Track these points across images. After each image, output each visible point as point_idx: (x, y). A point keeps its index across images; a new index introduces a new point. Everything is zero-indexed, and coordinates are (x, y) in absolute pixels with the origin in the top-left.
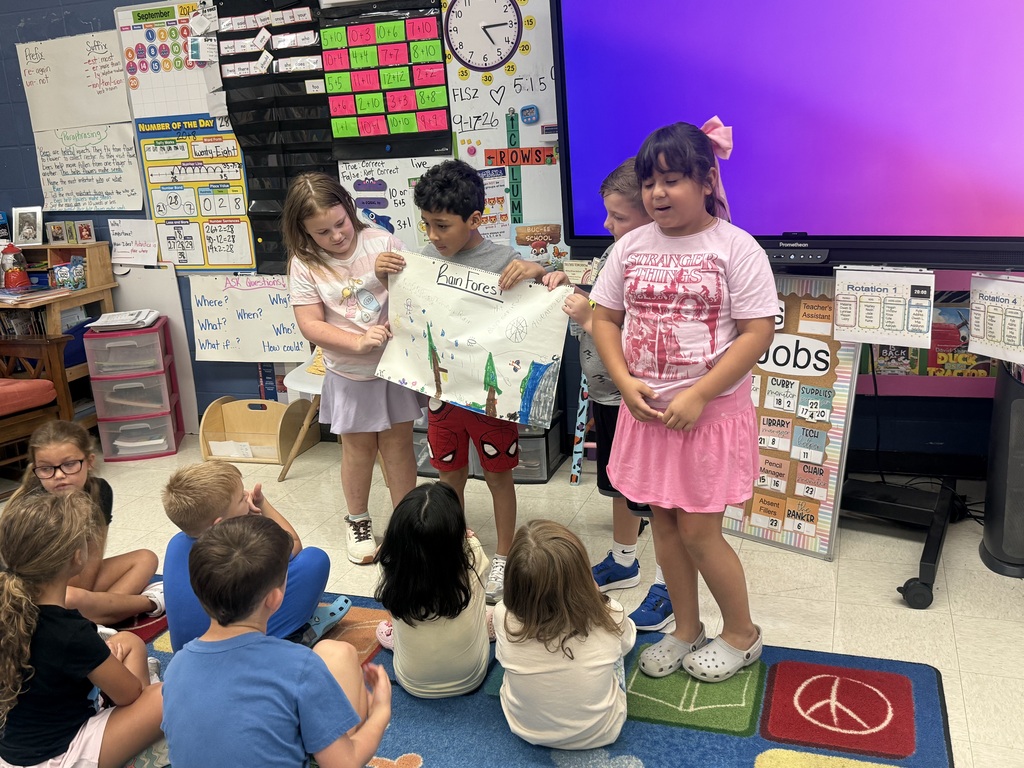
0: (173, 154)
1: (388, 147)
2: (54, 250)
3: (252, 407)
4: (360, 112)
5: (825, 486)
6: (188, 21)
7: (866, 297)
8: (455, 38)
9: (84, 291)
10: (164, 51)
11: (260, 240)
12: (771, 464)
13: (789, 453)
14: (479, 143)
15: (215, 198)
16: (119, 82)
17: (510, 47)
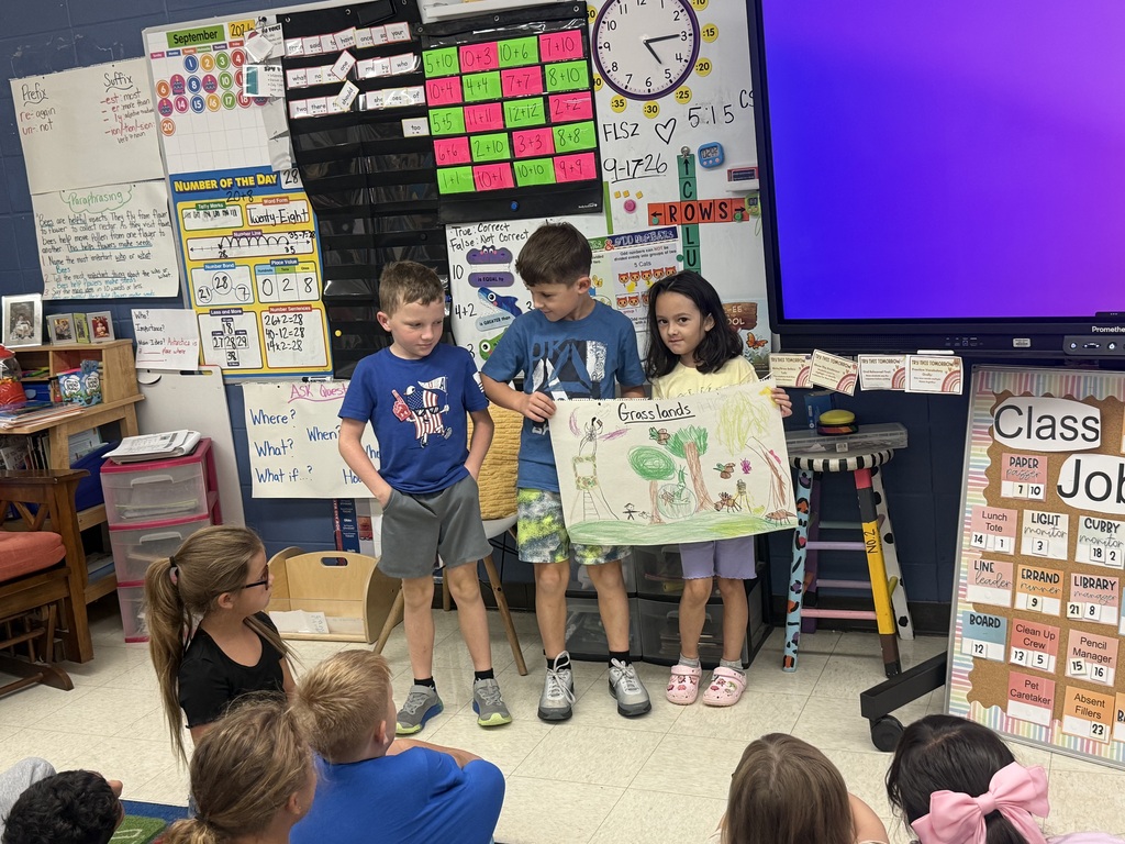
0: (221, 221)
1: (514, 205)
2: (58, 353)
3: (326, 561)
4: (476, 160)
6: (242, 43)
8: (607, 58)
9: (100, 408)
10: (210, 84)
11: (338, 333)
12: (1089, 643)
13: (1117, 628)
14: (640, 195)
15: (278, 279)
16: (147, 126)
17: (682, 66)
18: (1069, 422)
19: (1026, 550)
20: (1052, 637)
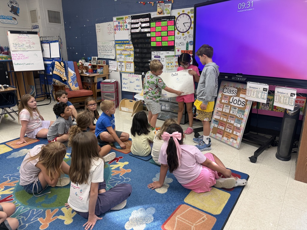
0: (121, 48)
1: (161, 49)
2: (98, 66)
3: (130, 101)
4: (157, 41)
5: (240, 133)
6: (126, 20)
7: (253, 90)
8: (177, 25)
9: (102, 74)
10: (121, 26)
11: (135, 67)
12: (229, 126)
13: (234, 124)
14: (180, 49)
15: (128, 58)
16: (113, 32)
17: (188, 28)
18: (233, 91)
19: (223, 111)
20: (224, 124)
